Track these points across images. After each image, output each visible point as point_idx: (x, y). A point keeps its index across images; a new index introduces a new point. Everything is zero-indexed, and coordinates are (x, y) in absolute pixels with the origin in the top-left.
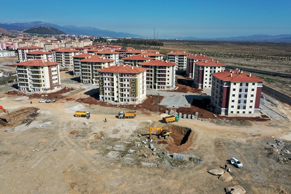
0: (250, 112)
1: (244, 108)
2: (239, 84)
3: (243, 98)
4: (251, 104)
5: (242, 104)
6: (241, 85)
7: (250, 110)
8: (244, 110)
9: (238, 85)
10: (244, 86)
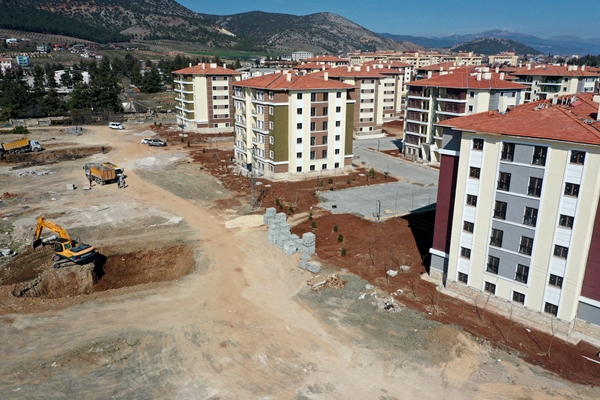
0: (551, 309)
1: (522, 275)
2: (499, 146)
3: (514, 223)
4: (557, 266)
5: (510, 251)
6: (508, 152)
7: (553, 295)
8: (520, 288)
9: (493, 149)
10: (523, 162)
